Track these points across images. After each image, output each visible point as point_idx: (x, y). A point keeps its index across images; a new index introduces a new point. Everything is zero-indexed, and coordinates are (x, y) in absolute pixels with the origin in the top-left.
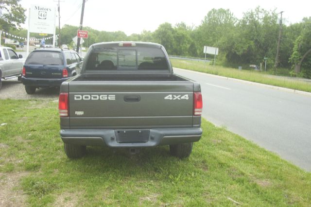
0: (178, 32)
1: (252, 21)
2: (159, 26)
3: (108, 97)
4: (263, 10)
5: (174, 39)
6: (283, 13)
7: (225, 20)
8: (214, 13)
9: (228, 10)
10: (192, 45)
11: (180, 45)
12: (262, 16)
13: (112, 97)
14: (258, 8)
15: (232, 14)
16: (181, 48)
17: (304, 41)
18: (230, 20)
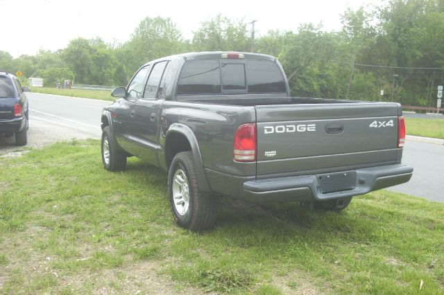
0: (98, 51)
1: (213, 33)
2: (69, 43)
3: (306, 127)
4: (226, 18)
5: (92, 63)
6: (255, 23)
7: (165, 33)
8: (148, 24)
9: (169, 19)
10: (120, 70)
11: (103, 70)
12: (224, 26)
13: (311, 128)
14: (219, 16)
15: (173, 24)
16: (103, 75)
17: (287, 60)
18: (172, 33)
